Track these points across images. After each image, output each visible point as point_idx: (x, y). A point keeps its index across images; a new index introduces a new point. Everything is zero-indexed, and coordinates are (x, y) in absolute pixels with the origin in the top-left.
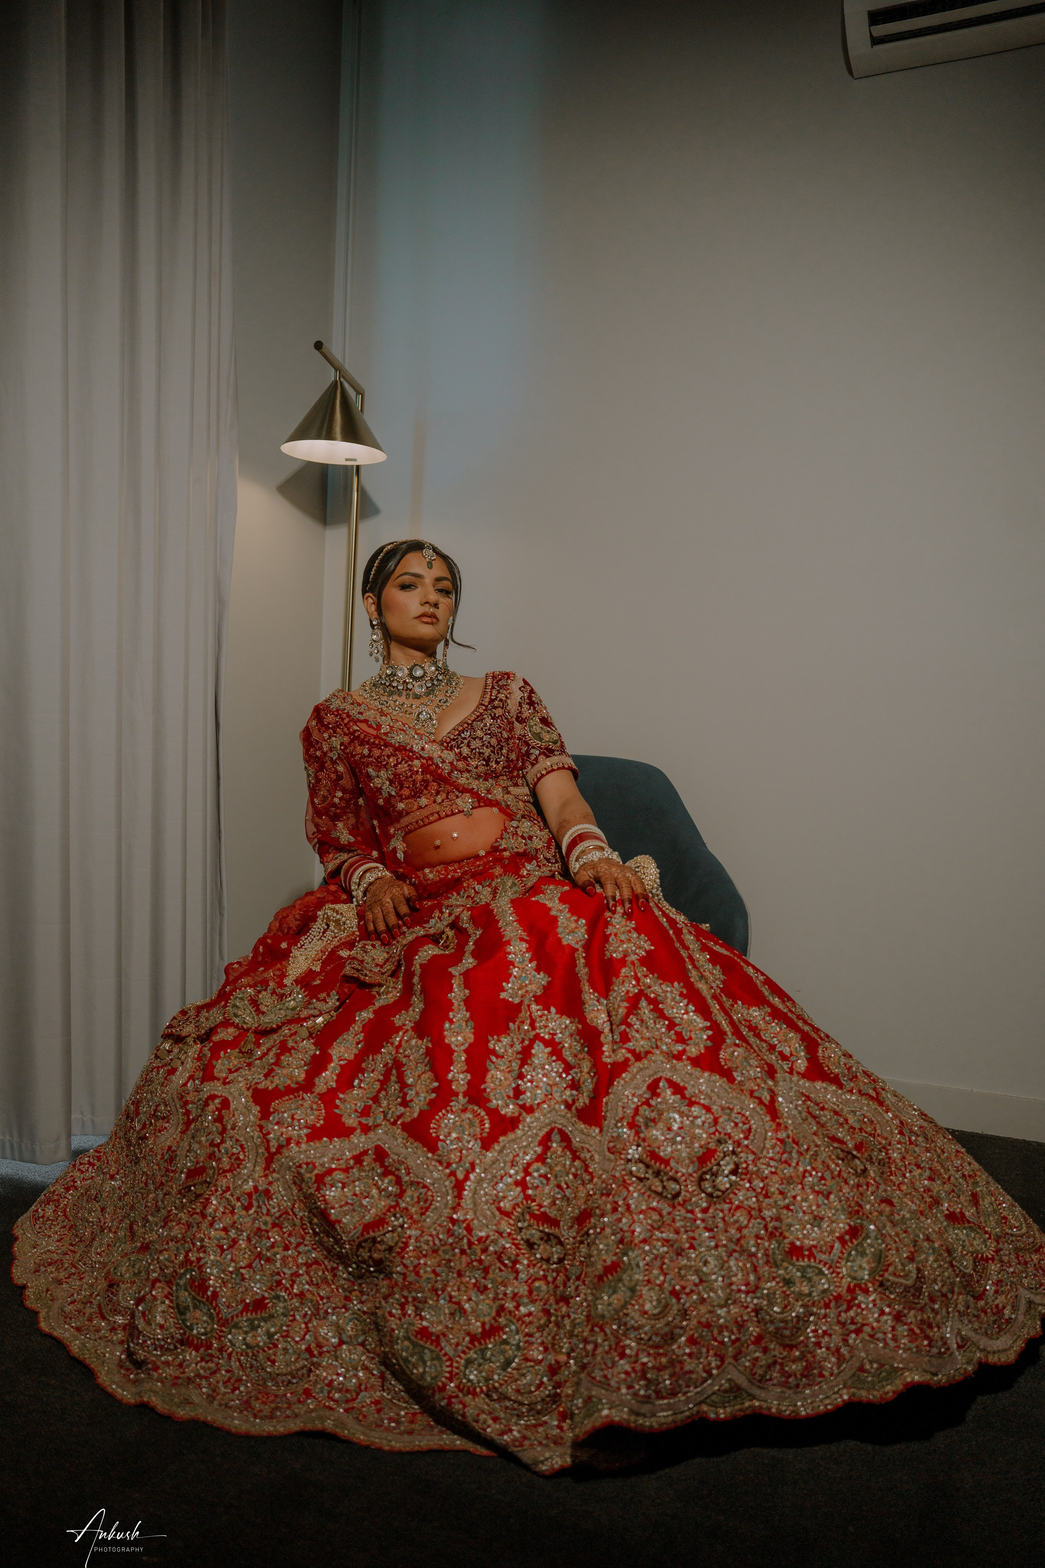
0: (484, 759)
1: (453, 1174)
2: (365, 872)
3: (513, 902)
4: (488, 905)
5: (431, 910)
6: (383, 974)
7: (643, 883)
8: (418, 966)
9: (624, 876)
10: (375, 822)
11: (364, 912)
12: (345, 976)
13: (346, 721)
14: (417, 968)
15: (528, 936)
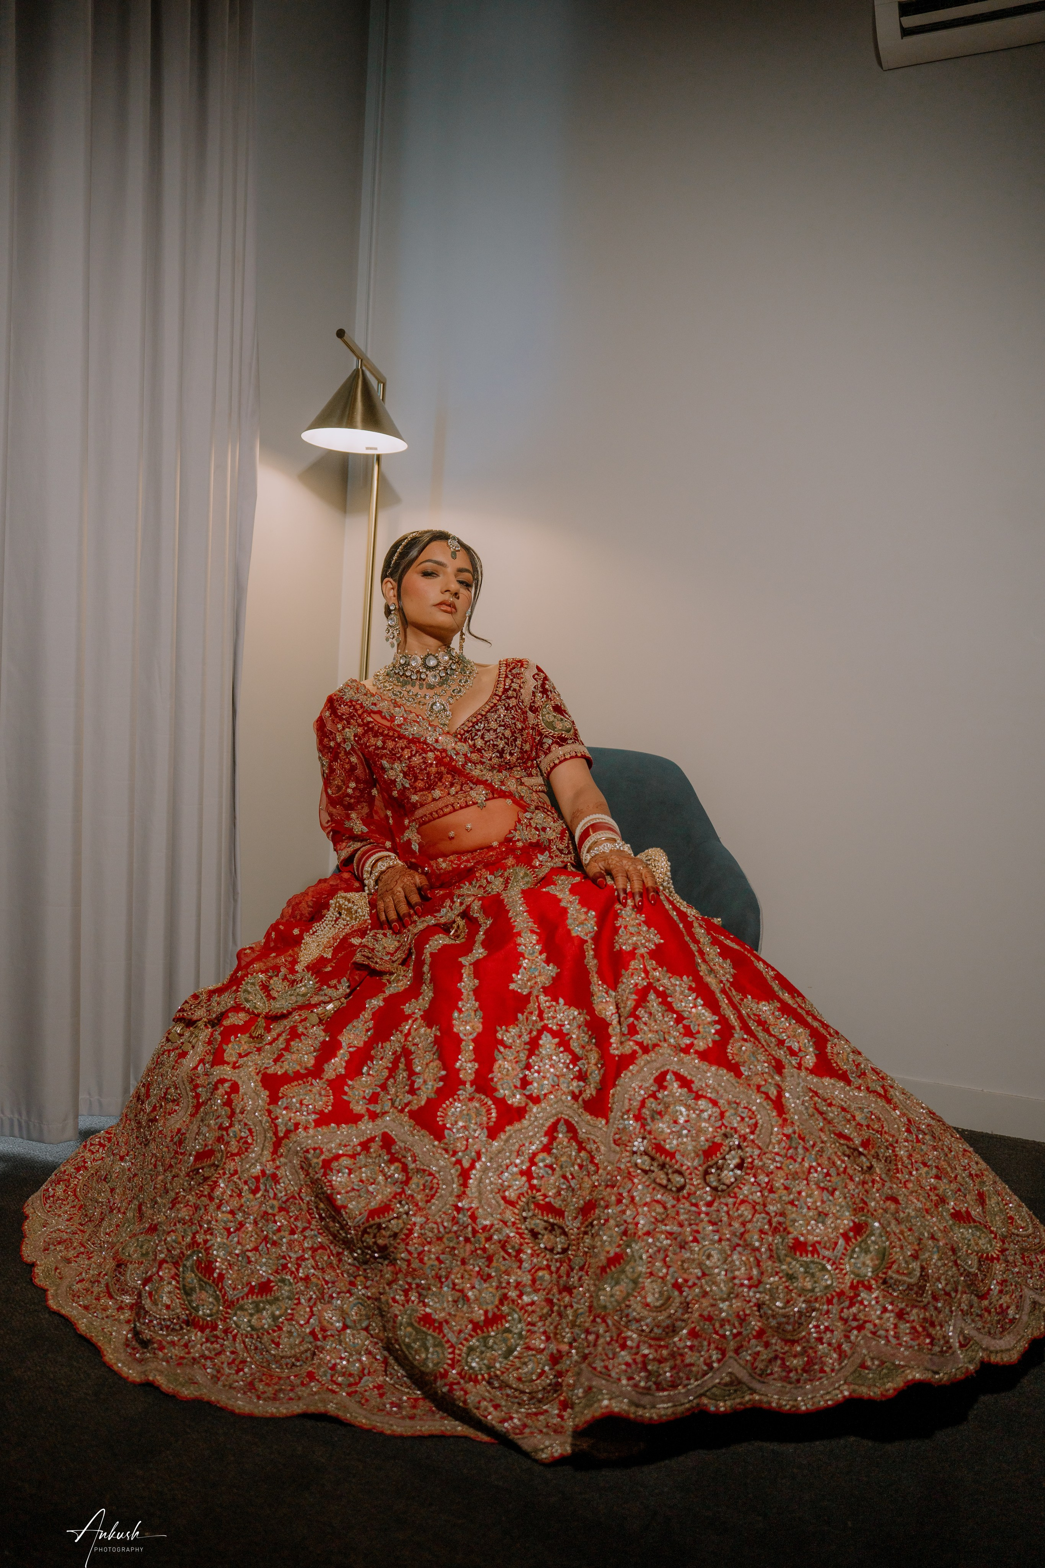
0: (498, 751)
1: (459, 1162)
2: (377, 861)
3: (523, 892)
4: (499, 895)
5: (443, 899)
6: (393, 962)
7: (653, 876)
8: (428, 955)
9: (635, 869)
10: (389, 813)
11: (376, 901)
12: (355, 963)
13: (360, 712)
14: (427, 957)
15: (538, 928)
